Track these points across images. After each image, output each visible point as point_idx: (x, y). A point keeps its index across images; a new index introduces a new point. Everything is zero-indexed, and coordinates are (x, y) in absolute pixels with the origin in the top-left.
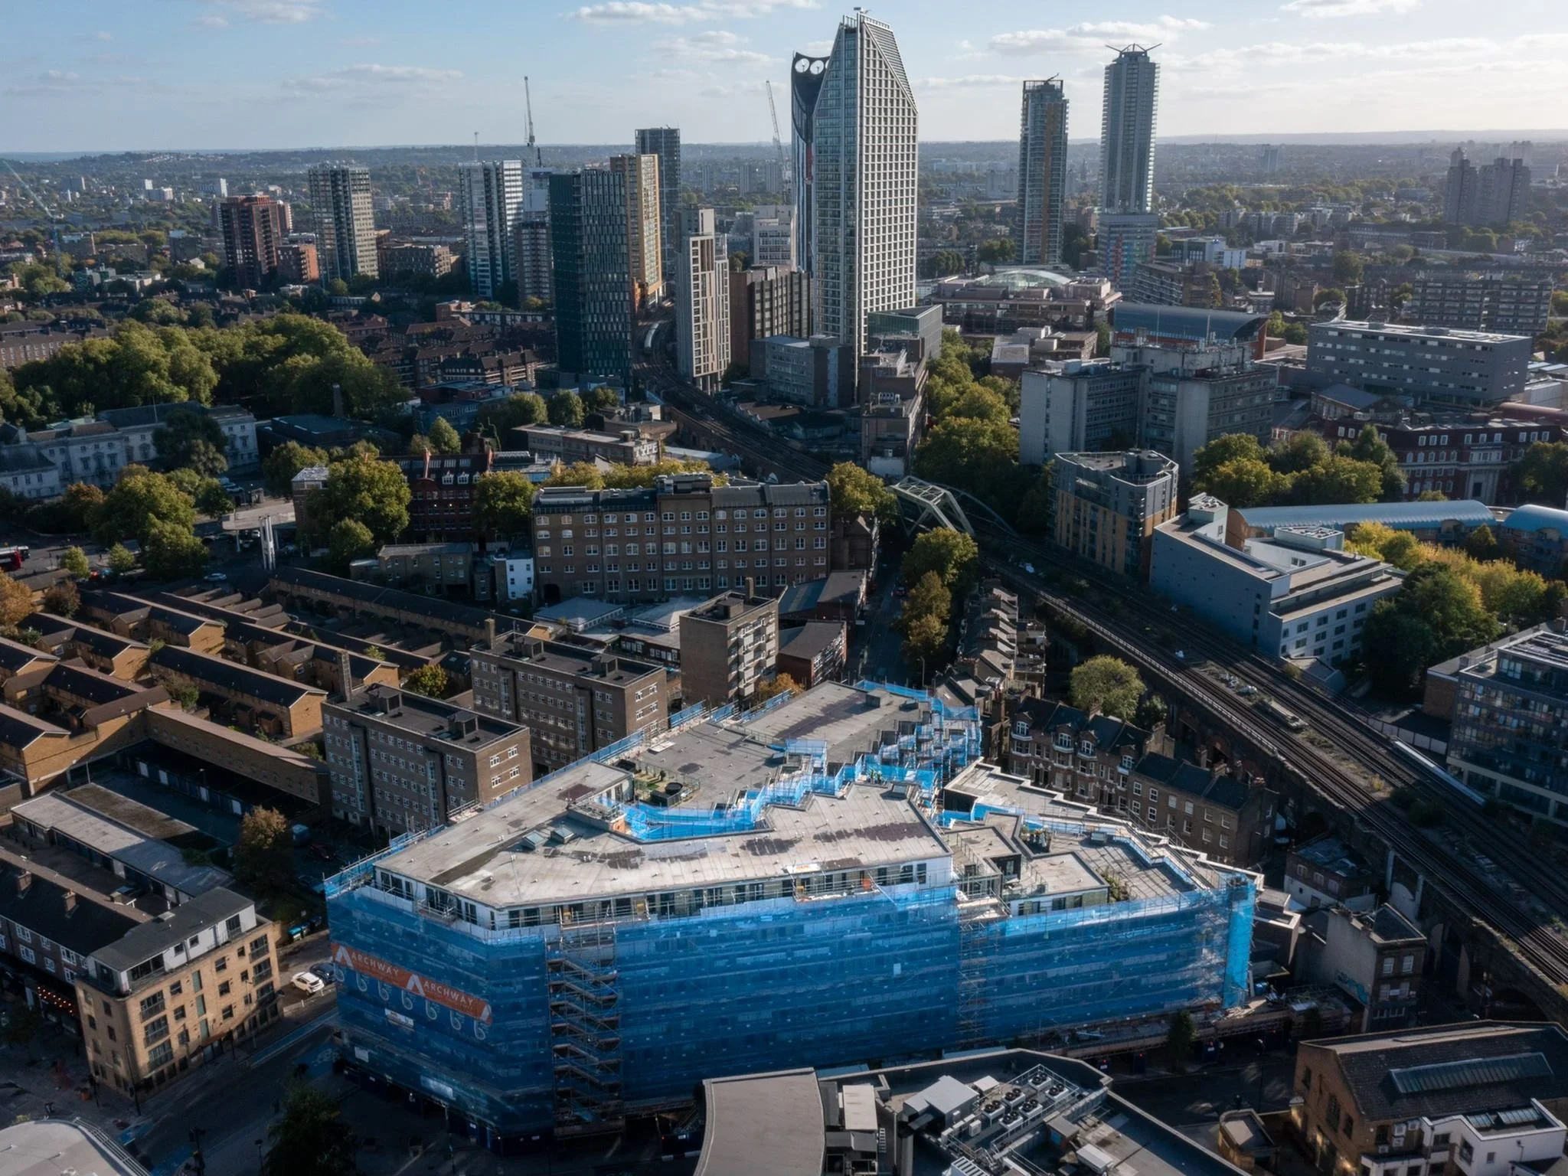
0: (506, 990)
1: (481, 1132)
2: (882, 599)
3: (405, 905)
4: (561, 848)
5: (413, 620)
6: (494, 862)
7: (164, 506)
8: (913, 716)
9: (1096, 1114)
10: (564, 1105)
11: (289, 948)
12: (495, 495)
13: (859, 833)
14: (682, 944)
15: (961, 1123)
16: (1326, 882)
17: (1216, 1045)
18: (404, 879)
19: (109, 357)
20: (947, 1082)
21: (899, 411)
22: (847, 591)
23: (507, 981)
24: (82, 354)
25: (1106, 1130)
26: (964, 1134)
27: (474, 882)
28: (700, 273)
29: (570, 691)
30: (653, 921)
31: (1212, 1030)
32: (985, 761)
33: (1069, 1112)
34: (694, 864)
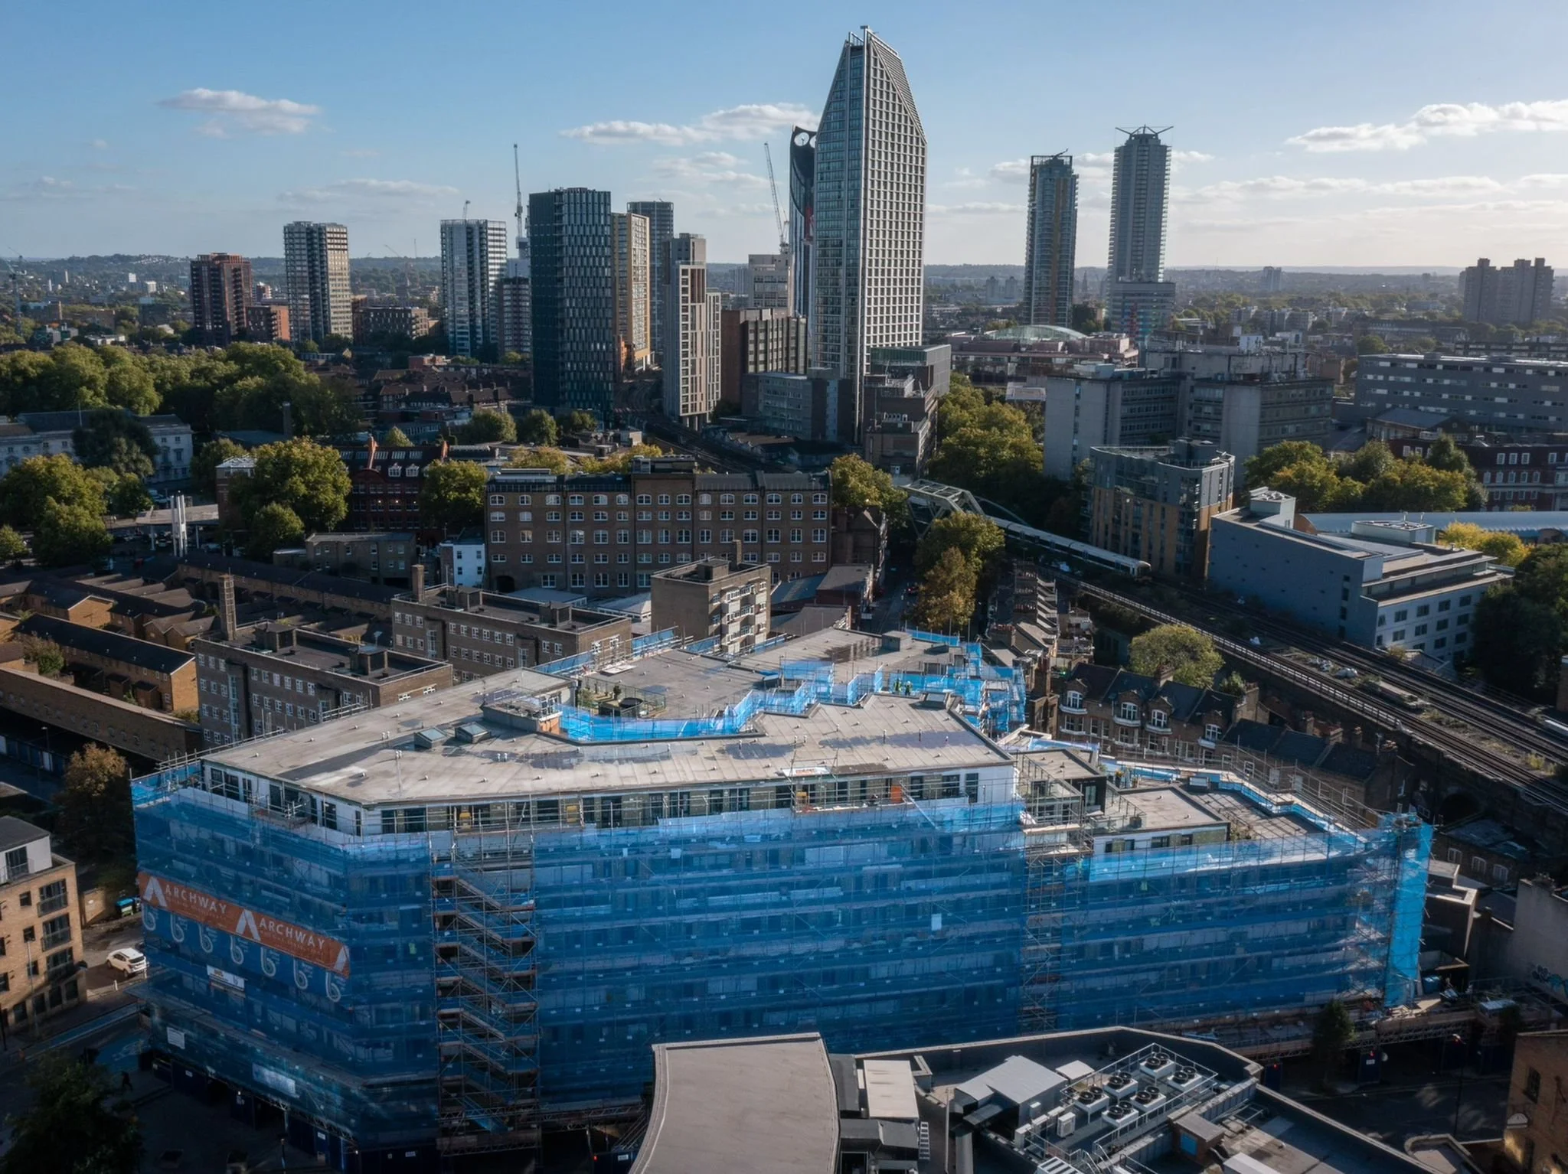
0: (374, 927)
1: (333, 1144)
2: (890, 603)
3: (240, 809)
4: (467, 748)
5: (337, 605)
6: (372, 759)
7: (67, 489)
8: (943, 659)
9: (1243, 1115)
10: (453, 1103)
11: (114, 924)
12: (447, 485)
13: (883, 740)
14: (632, 869)
15: (1043, 1118)
16: (1490, 867)
17: (1378, 1057)
18: (240, 776)
19: (39, 371)
20: (1017, 1063)
21: (907, 427)
22: (851, 581)
23: (375, 910)
24: (9, 365)
25: (1260, 1138)
26: (1049, 1132)
27: (338, 778)
28: (690, 304)
29: (510, 644)
30: (591, 832)
31: (1372, 1034)
32: (1030, 728)
33: (1204, 1109)
34: (653, 766)
